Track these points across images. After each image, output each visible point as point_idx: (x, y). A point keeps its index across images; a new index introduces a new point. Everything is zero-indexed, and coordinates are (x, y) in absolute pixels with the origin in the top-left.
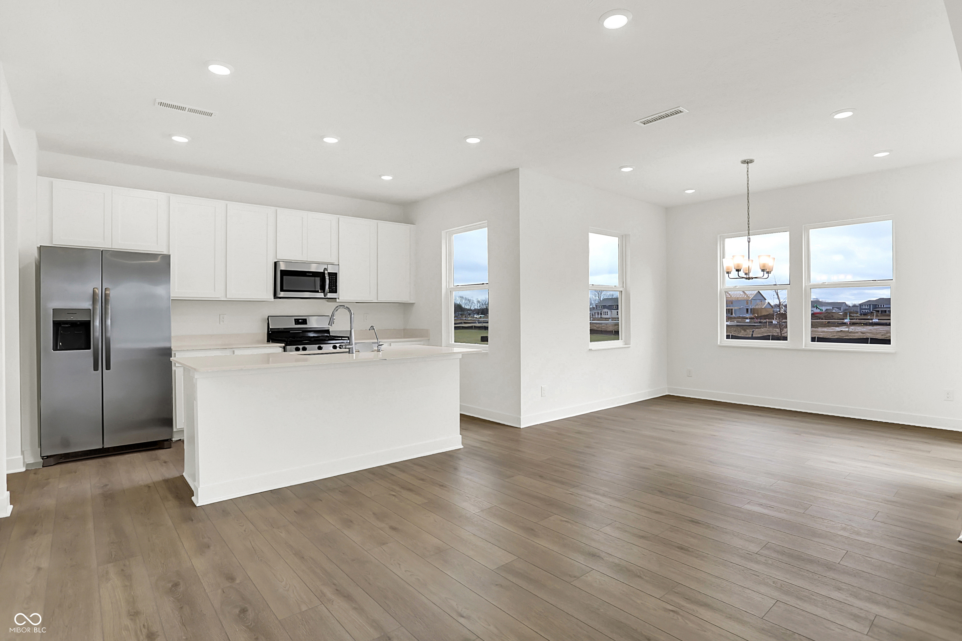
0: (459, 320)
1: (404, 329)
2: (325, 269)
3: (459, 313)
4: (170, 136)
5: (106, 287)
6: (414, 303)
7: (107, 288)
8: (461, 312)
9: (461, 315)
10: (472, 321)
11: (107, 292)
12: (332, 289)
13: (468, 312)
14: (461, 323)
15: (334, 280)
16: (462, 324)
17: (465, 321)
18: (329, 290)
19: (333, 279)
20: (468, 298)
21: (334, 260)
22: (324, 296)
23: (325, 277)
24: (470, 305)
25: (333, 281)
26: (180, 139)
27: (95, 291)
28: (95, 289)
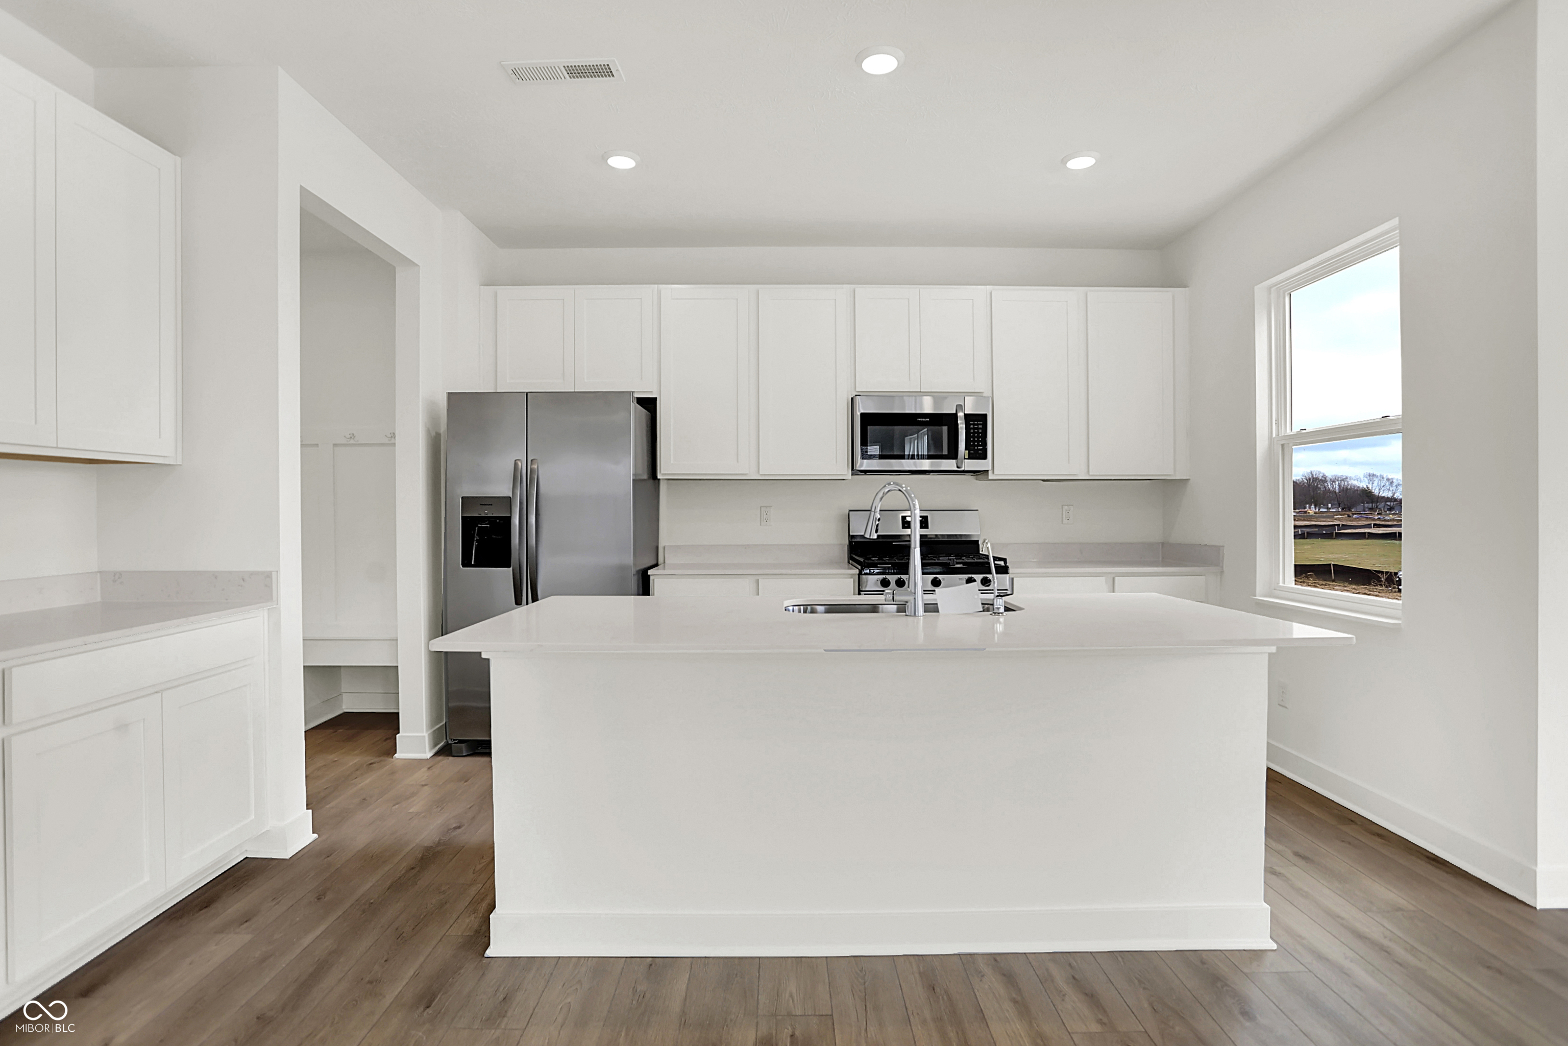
0: (1364, 519)
1: (1163, 544)
2: (960, 407)
3: (1366, 505)
4: (605, 158)
5: (532, 458)
6: (1189, 479)
7: (534, 459)
8: (1371, 504)
9: (1371, 509)
10: (1395, 523)
11: (535, 466)
12: (974, 450)
13: (1388, 503)
14: (1369, 526)
15: (980, 431)
16: (1371, 528)
17: (1378, 522)
18: (969, 454)
19: (978, 429)
20: (1387, 476)
21: (981, 386)
22: (958, 467)
23: (957, 425)
24: (1391, 489)
25: (978, 433)
26: (621, 163)
27: (518, 464)
28: (517, 461)
